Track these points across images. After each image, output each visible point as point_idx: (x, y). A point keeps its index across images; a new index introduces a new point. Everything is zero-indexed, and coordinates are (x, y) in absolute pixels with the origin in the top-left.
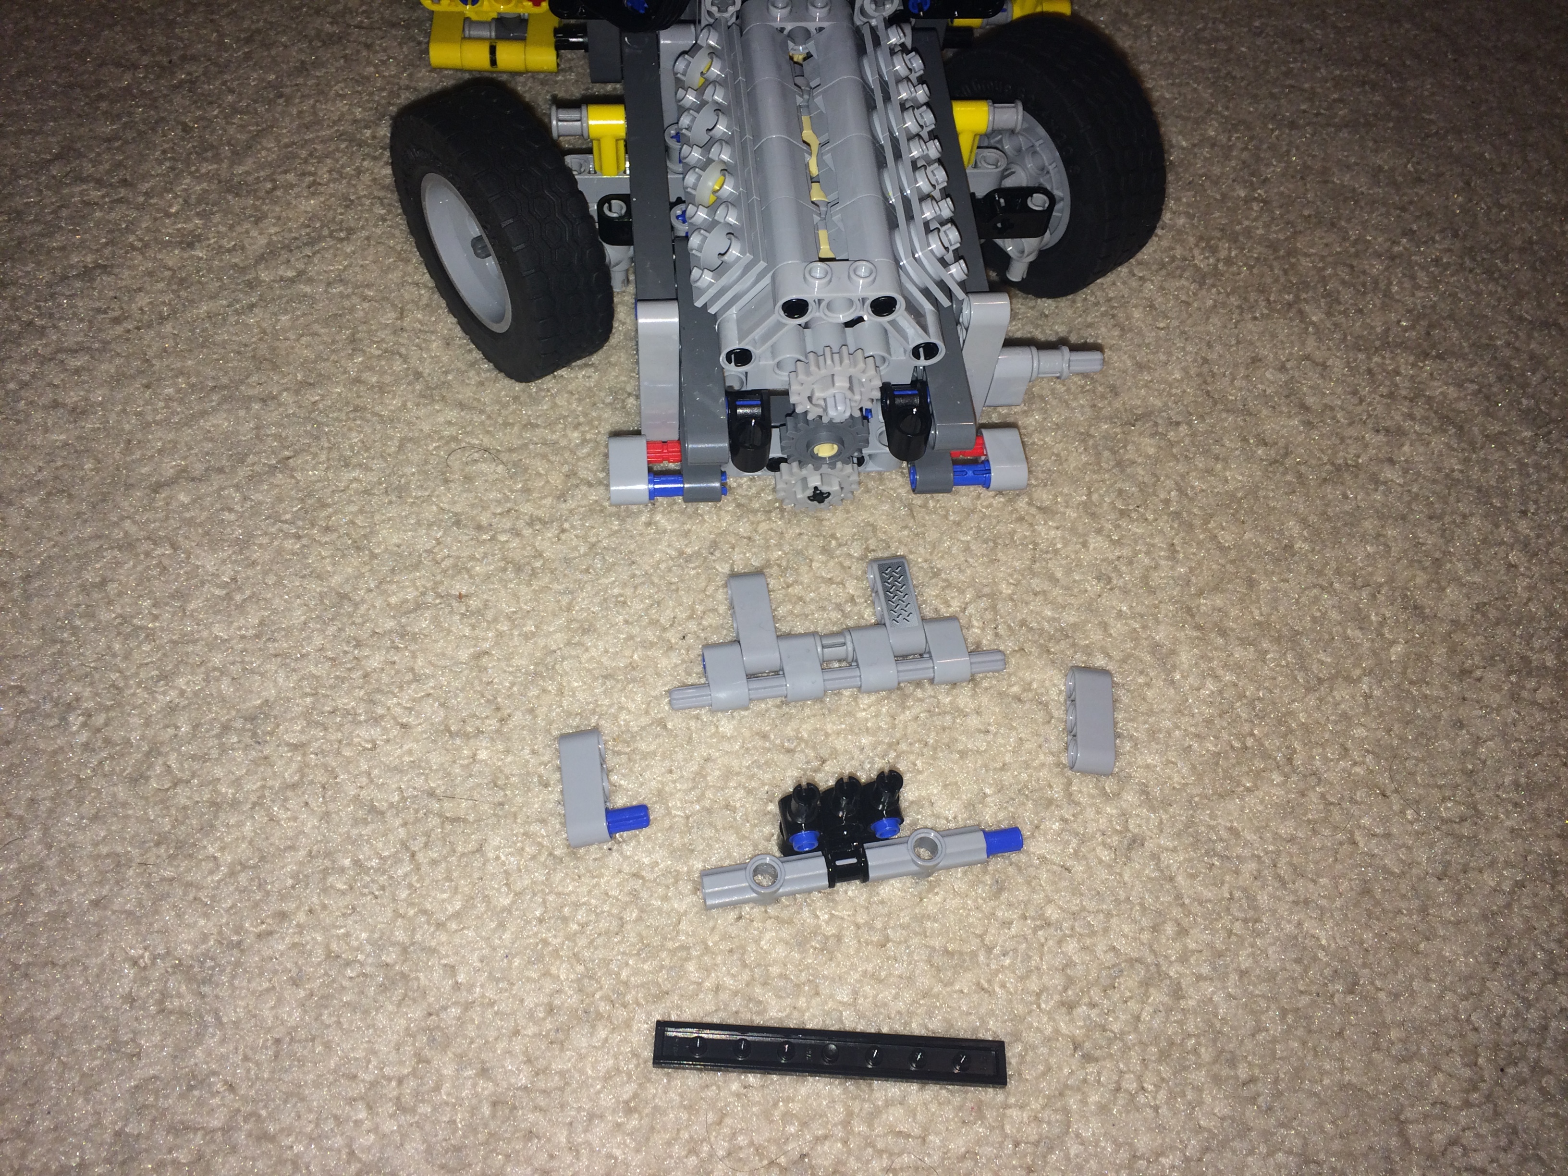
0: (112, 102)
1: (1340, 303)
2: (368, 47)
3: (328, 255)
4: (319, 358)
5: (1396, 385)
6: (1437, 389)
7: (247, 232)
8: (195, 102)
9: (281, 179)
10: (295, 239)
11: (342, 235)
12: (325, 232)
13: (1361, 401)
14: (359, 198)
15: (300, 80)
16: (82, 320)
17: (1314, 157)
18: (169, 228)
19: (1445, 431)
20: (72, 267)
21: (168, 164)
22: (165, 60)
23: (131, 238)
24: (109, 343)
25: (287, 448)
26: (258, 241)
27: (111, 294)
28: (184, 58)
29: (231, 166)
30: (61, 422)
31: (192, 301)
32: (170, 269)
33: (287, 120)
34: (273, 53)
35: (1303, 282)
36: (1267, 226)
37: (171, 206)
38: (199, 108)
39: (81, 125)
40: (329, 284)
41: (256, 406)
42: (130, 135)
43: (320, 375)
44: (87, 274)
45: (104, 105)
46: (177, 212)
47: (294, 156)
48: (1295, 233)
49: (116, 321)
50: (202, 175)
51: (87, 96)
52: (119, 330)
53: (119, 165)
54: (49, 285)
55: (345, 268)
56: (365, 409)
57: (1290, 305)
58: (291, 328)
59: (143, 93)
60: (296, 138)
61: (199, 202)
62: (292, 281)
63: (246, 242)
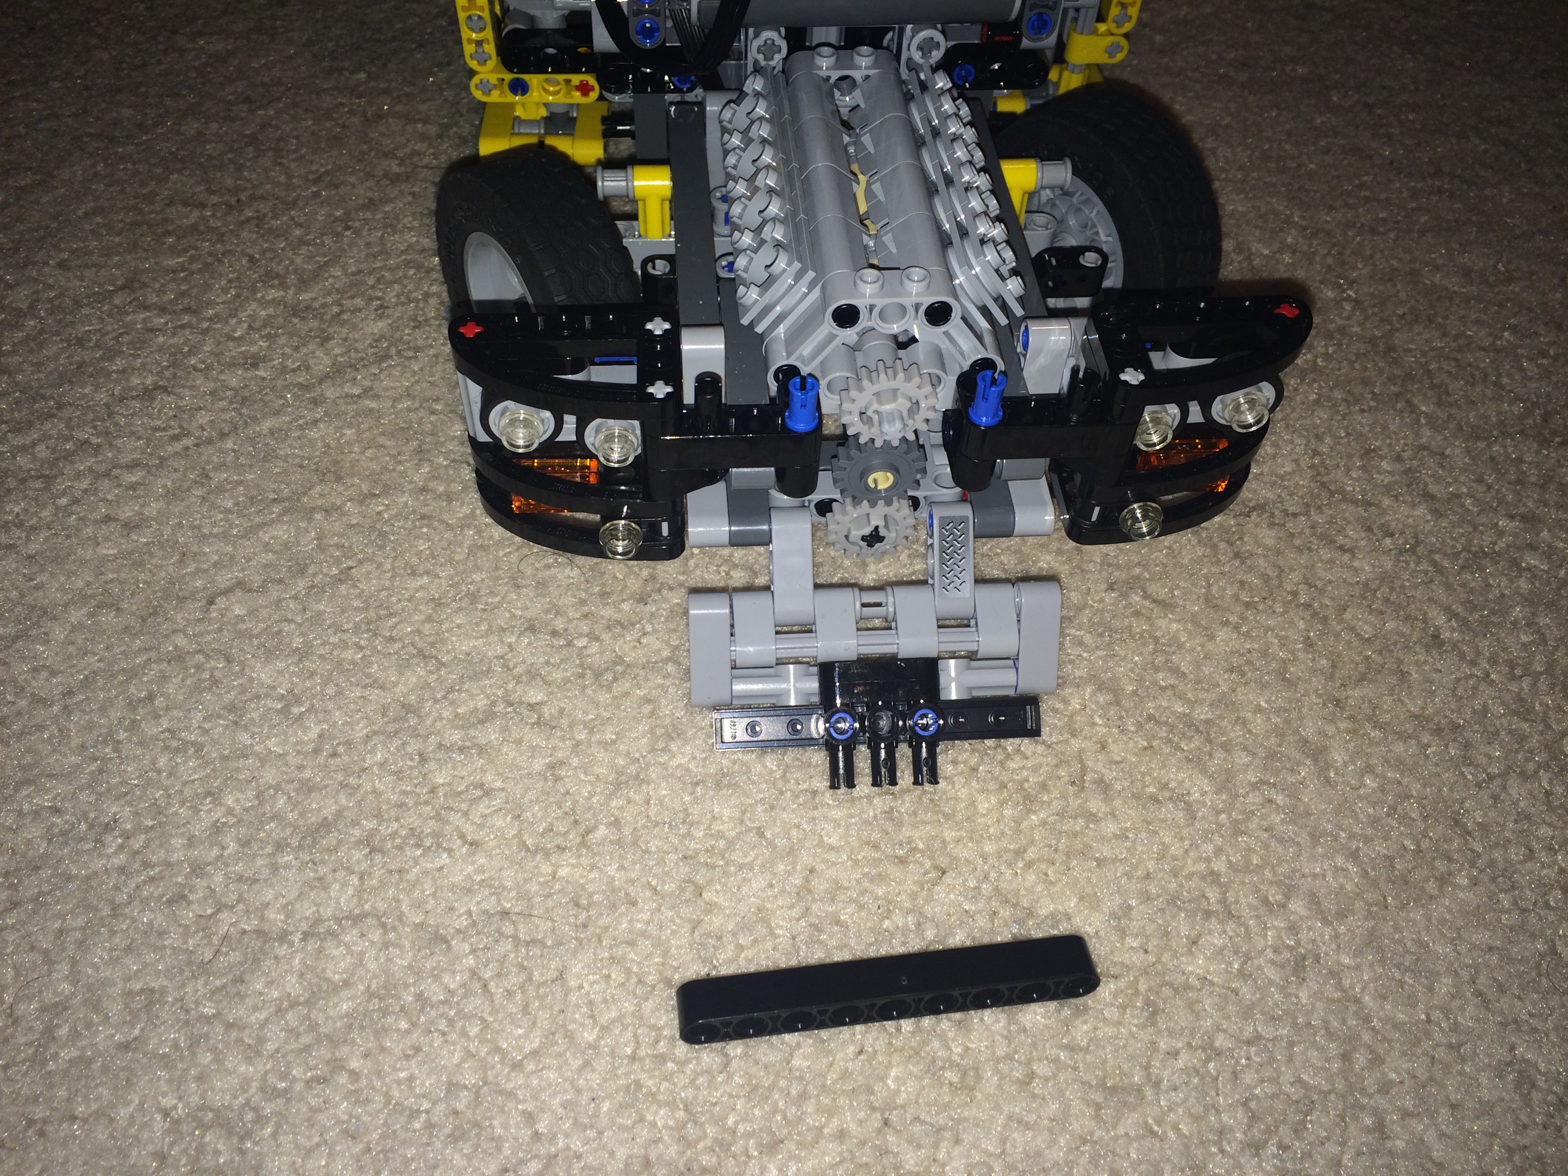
1: (1448, 395)
3: (396, 373)
4: (385, 469)
5: (1523, 473)
7: (313, 353)
8: (262, 236)
10: (362, 359)
11: (411, 354)
12: (393, 351)
13: (1489, 488)
14: (430, 319)
15: (368, 215)
16: (139, 438)
20: (131, 388)
21: (233, 292)
22: (233, 201)
24: (167, 459)
25: (350, 558)
26: (322, 362)
27: (171, 413)
28: (252, 198)
29: (297, 293)
30: (113, 536)
31: (255, 419)
32: (232, 389)
33: (355, 250)
34: (342, 191)
38: (266, 241)
39: (147, 259)
41: (318, 517)
43: (386, 485)
44: (148, 394)
46: (241, 337)
47: (361, 283)
49: (175, 438)
50: (268, 302)
51: (154, 233)
52: (178, 446)
53: (183, 294)
54: (108, 406)
55: (413, 384)
56: (432, 517)
57: (1398, 395)
58: (356, 441)
59: (210, 229)
60: (363, 267)
61: (265, 326)
62: (358, 397)
63: (311, 362)
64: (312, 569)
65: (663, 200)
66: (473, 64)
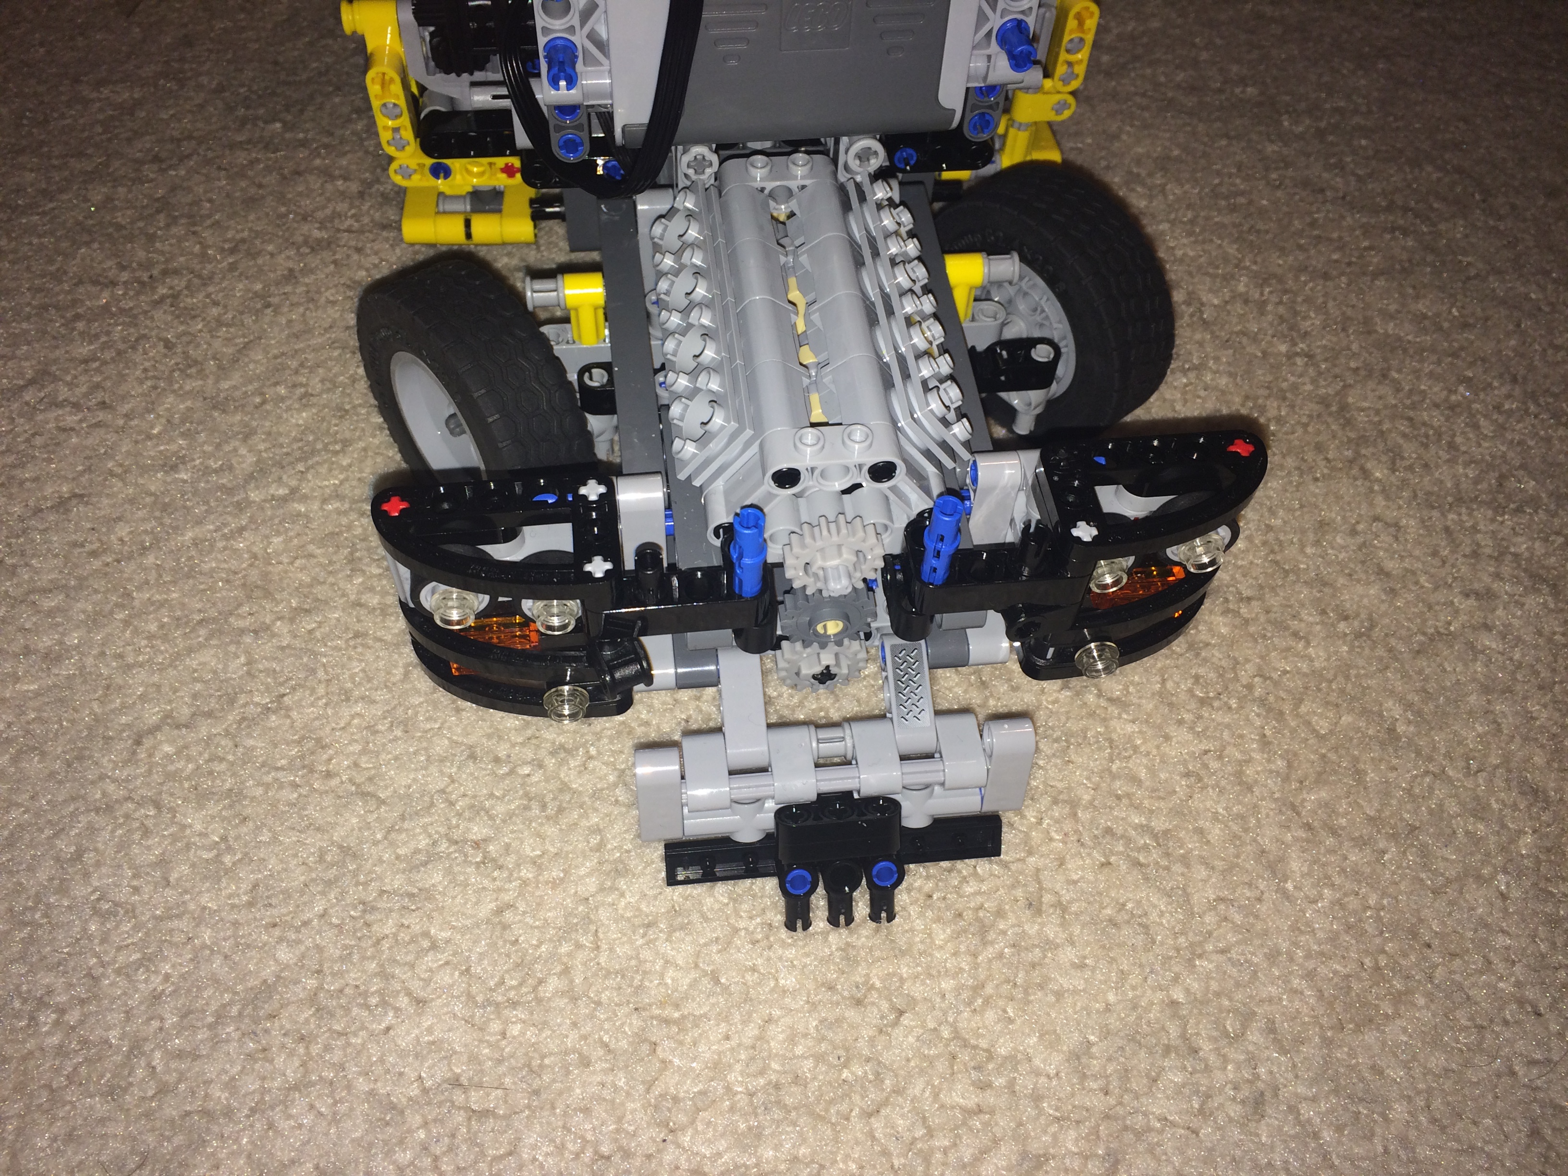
0: (89, 321)
1: (1403, 458)
2: (359, 250)
3: (323, 470)
4: (316, 581)
5: (1478, 545)
6: (1522, 546)
7: (235, 450)
8: (178, 317)
9: (270, 393)
10: (287, 454)
11: (338, 447)
12: (319, 446)
13: (1444, 562)
14: (354, 407)
15: (288, 289)
16: (56, 556)
17: (1353, 306)
18: (151, 450)
19: (1538, 591)
20: (45, 498)
21: (149, 383)
22: (145, 277)
23: (110, 465)
24: (86, 578)
25: (281, 684)
26: (246, 460)
27: (89, 526)
28: (165, 273)
29: (217, 381)
30: (33, 671)
31: (176, 528)
32: (152, 494)
33: (276, 329)
34: (260, 261)
35: (1363, 436)
36: (1313, 381)
37: (152, 428)
38: (182, 323)
39: (57, 347)
40: (324, 501)
41: (248, 639)
42: (108, 355)
43: (317, 600)
44: (62, 505)
45: (80, 325)
46: (160, 433)
47: (284, 367)
48: (1345, 387)
49: (94, 554)
50: (188, 393)
51: (63, 317)
52: (97, 564)
53: (97, 386)
54: (21, 519)
55: (342, 483)
56: (365, 635)
57: (1351, 461)
58: (284, 551)
59: (122, 311)
60: (284, 349)
61: (183, 422)
62: (284, 500)
63: (234, 461)
64: (242, 699)
65: (596, 309)
66: (391, 151)
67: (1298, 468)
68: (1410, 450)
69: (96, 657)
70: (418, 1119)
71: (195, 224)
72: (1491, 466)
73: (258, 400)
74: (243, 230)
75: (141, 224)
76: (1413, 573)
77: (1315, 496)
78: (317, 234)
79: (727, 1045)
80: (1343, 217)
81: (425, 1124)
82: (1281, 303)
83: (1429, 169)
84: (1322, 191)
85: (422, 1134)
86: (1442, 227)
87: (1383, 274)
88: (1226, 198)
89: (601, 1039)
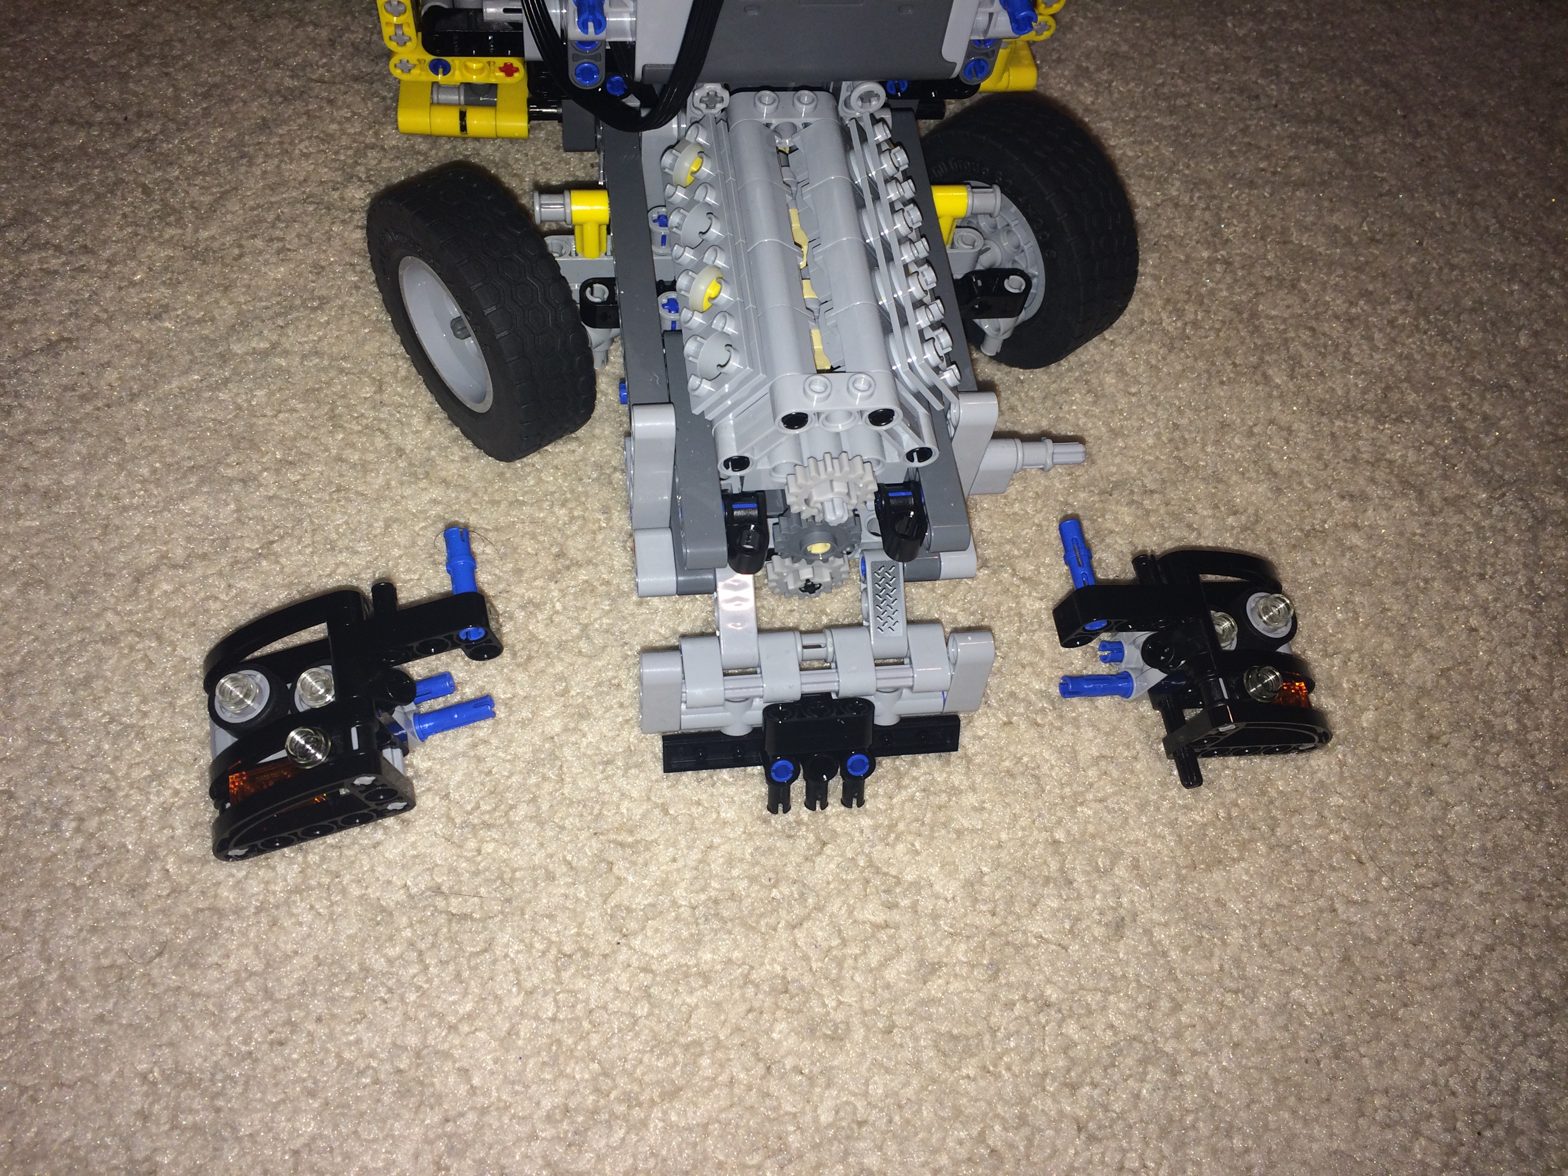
0: (67, 162)
1: (1302, 367)
2: (331, 102)
4: (299, 435)
5: (1358, 450)
6: (1395, 453)
7: (217, 302)
8: (155, 162)
9: (248, 244)
10: (267, 308)
11: (315, 304)
12: (298, 302)
13: (1326, 466)
14: (331, 264)
15: (263, 139)
16: (49, 398)
17: (1273, 216)
18: (134, 297)
19: (1405, 495)
20: (34, 340)
21: (130, 230)
22: (120, 118)
24: (78, 422)
25: (270, 532)
26: (228, 311)
27: (78, 369)
28: (139, 115)
29: (196, 231)
30: (34, 509)
31: (163, 376)
32: (137, 342)
33: (252, 181)
34: (234, 108)
35: (1268, 344)
36: (1230, 288)
37: (134, 274)
38: (159, 169)
39: (36, 187)
40: (304, 357)
41: (237, 487)
42: (88, 198)
43: (300, 453)
46: (142, 281)
47: (261, 220)
48: (1257, 295)
50: (168, 241)
51: (39, 156)
52: (89, 408)
55: (320, 339)
56: (347, 490)
58: (268, 404)
59: (99, 152)
60: (261, 201)
61: (164, 270)
62: (265, 354)
63: (216, 313)
64: (234, 544)
65: (600, 224)
66: (392, 45)
67: (1207, 371)
68: (1309, 360)
69: (93, 498)
70: (404, 920)
71: (167, 65)
72: (1378, 378)
73: (236, 251)
74: (215, 75)
75: (114, 62)
76: (1298, 474)
77: (1219, 398)
78: (289, 82)
79: (675, 866)
80: (1273, 126)
81: (411, 925)
82: (1207, 208)
83: (1358, 81)
84: (1257, 97)
85: (408, 933)
86: (1364, 141)
87: (1303, 185)
88: (1167, 99)
89: (564, 857)
